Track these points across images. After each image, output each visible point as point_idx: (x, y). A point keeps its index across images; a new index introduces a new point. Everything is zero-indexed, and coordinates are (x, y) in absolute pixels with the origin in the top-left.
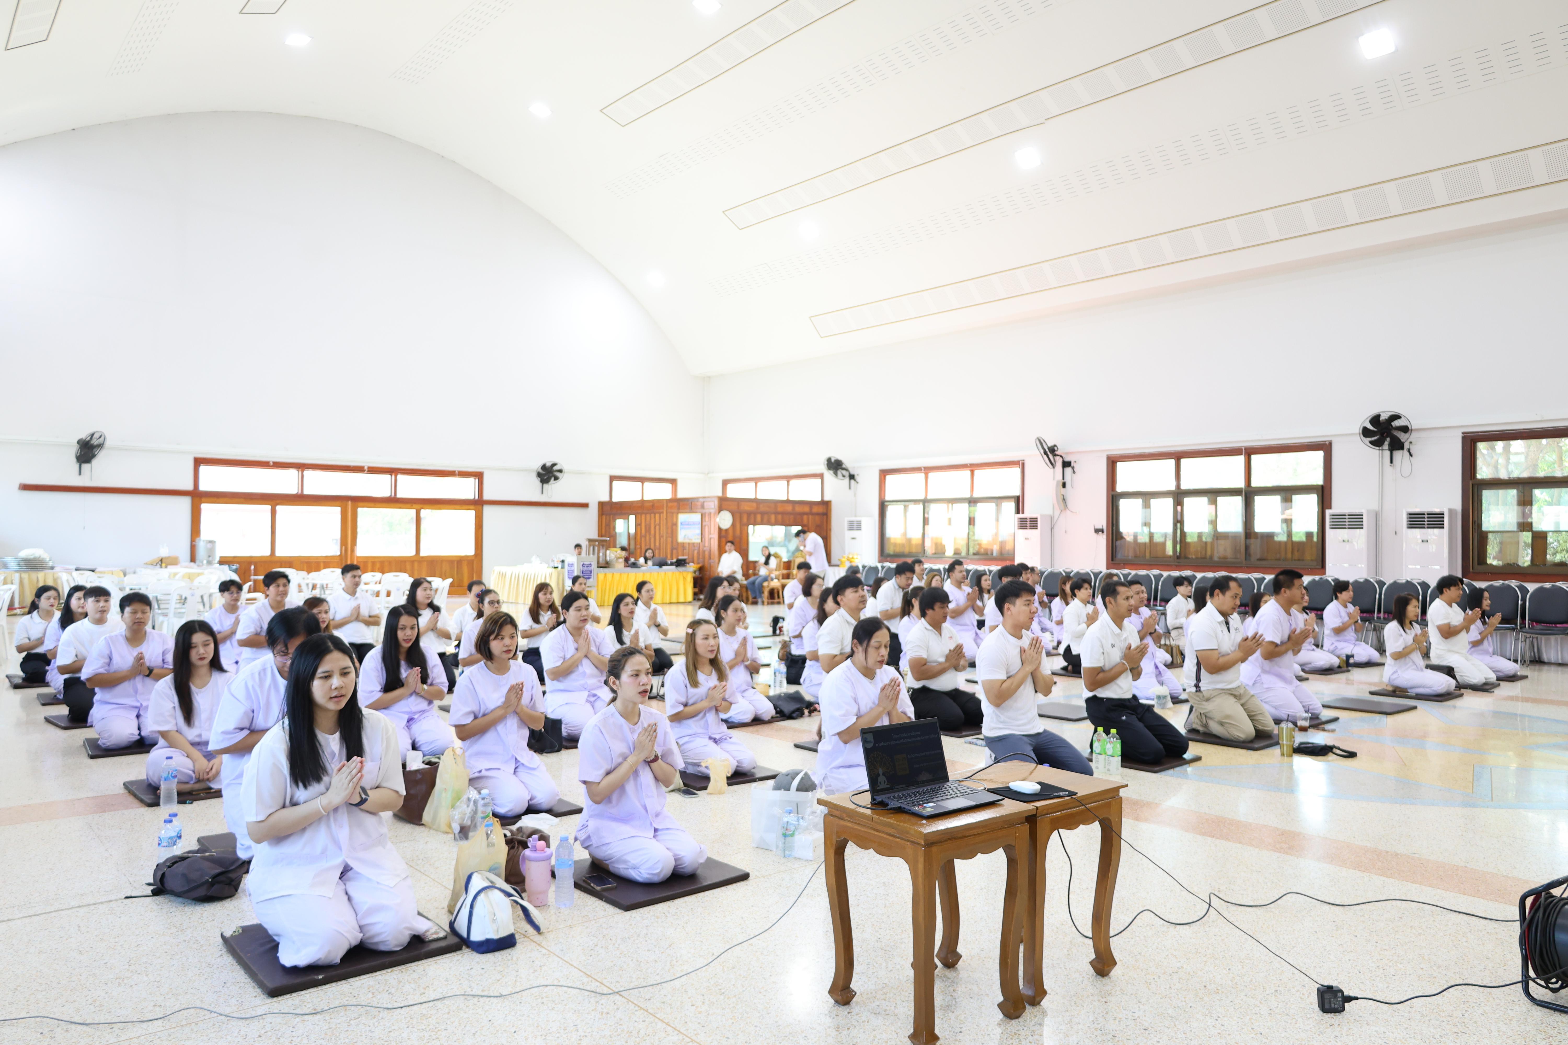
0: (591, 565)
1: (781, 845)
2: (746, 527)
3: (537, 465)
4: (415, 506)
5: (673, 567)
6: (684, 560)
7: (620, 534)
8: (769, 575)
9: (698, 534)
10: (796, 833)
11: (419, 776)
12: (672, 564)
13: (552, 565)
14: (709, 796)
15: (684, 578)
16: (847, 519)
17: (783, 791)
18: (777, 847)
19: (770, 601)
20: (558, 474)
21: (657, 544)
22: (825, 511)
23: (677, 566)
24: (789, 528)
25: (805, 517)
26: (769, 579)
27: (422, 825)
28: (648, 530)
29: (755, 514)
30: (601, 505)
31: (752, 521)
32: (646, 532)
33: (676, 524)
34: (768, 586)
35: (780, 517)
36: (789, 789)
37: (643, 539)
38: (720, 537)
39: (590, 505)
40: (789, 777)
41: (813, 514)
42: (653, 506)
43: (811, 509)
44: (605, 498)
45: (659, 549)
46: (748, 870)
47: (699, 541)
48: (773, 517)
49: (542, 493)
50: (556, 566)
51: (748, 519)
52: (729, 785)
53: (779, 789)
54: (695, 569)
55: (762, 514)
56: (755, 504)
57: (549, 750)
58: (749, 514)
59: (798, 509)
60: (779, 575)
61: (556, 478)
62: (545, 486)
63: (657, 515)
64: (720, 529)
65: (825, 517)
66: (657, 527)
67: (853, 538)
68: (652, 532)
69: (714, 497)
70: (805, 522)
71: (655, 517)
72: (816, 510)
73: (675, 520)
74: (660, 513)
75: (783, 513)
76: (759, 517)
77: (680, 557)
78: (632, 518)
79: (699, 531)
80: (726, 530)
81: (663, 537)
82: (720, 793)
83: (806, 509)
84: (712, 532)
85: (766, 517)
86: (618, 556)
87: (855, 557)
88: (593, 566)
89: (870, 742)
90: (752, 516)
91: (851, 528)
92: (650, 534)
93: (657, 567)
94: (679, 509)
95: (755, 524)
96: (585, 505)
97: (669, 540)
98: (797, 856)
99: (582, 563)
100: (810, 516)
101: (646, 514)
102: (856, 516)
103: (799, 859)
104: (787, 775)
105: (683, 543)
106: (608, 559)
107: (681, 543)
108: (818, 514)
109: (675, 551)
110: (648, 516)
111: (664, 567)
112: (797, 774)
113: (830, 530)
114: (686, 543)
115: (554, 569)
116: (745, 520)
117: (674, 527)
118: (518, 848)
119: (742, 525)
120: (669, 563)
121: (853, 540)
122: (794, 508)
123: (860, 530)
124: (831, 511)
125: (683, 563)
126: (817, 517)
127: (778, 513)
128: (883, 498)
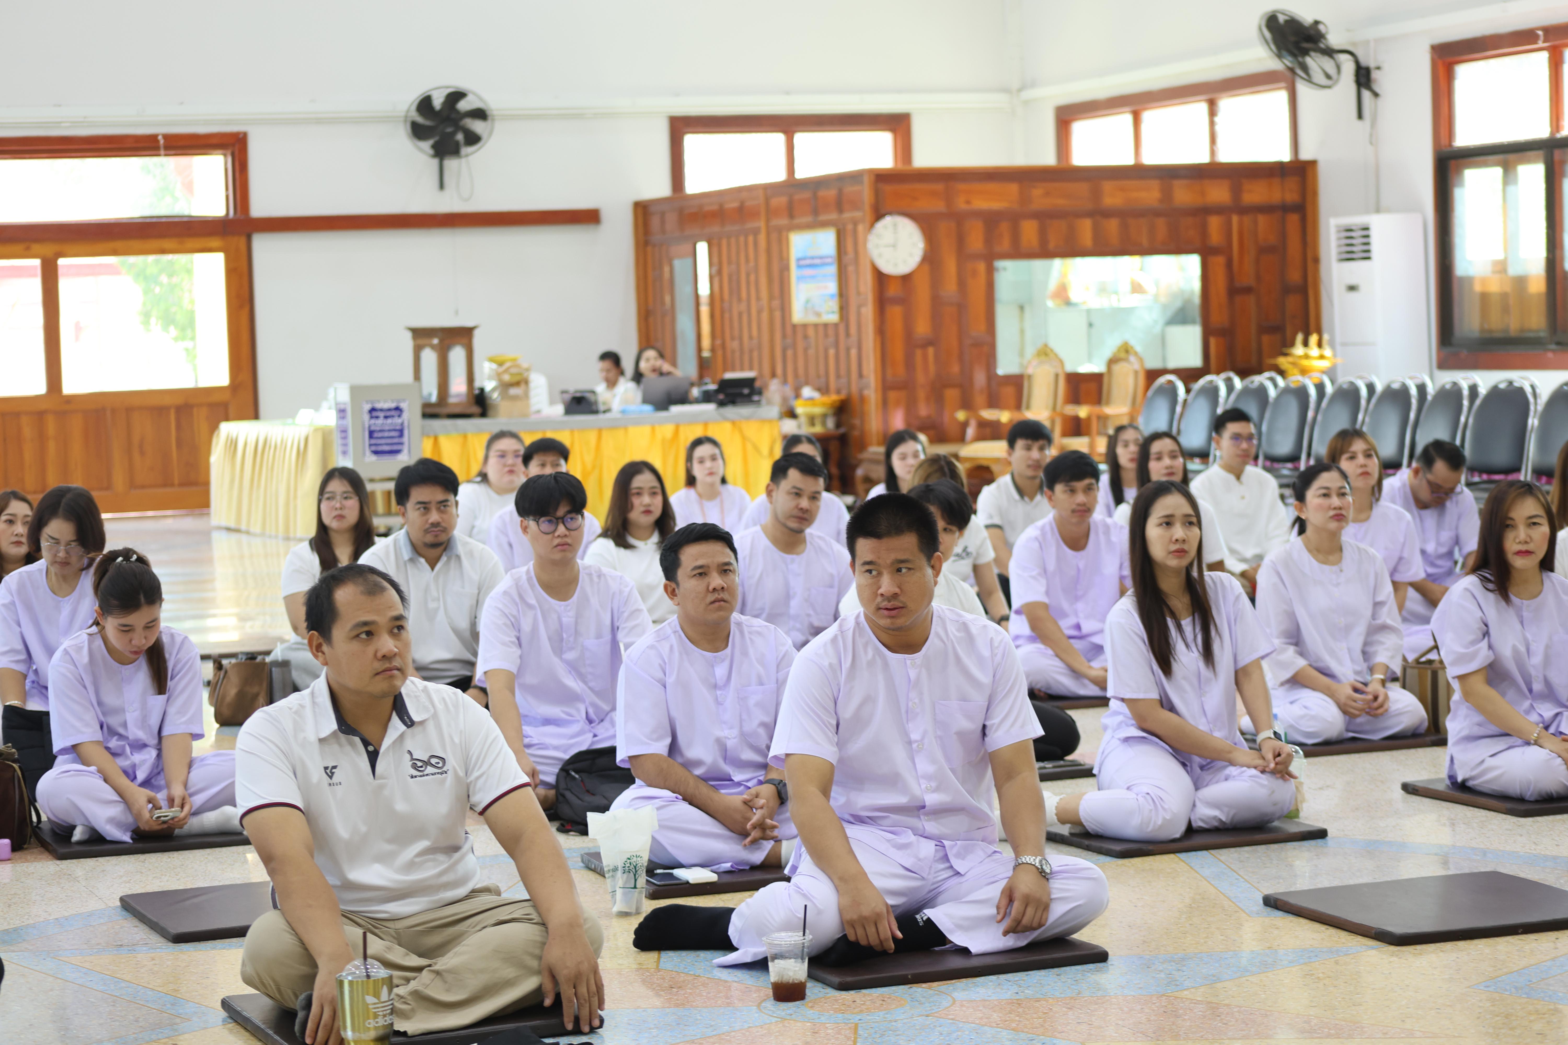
2: (982, 267)
3: (405, 102)
4: (36, 248)
5: (710, 408)
6: (749, 383)
9: (832, 296)
12: (707, 397)
15: (747, 442)
16: (1334, 222)
20: (477, 126)
22: (1295, 196)
23: (722, 404)
25: (1214, 222)
29: (1015, 219)
30: (643, 211)
31: (1009, 244)
32: (731, 292)
33: (786, 266)
35: (1113, 226)
37: (726, 314)
38: (882, 302)
39: (604, 216)
41: (1244, 210)
43: (1236, 192)
44: (660, 190)
47: (834, 318)
48: (1086, 228)
49: (442, 186)
51: (990, 237)
54: (818, 410)
55: (1046, 218)
56: (1013, 188)
58: (992, 221)
61: (473, 139)
62: (451, 164)
63: (751, 239)
64: (880, 278)
65: (1294, 217)
67: (1352, 288)
70: (1216, 237)
71: (748, 243)
72: (1256, 194)
73: (784, 254)
74: (756, 232)
75: (1124, 214)
76: (1029, 230)
78: (702, 251)
79: (832, 287)
80: (906, 279)
81: (764, 307)
88: (405, 415)
90: (1004, 227)
91: (1346, 254)
92: (741, 299)
95: (1018, 254)
96: (587, 217)
99: (368, 407)
100: (1235, 219)
101: (729, 233)
105: (805, 327)
107: (799, 327)
108: (1266, 207)
110: (734, 240)
114: (809, 324)
116: (976, 241)
117: (783, 274)
119: (965, 259)
120: (695, 392)
121: (1353, 295)
122: (1167, 194)
123: (1368, 258)
124: (1315, 193)
125: (746, 391)
126: (1262, 219)
127: (1107, 214)
128: (1444, 141)
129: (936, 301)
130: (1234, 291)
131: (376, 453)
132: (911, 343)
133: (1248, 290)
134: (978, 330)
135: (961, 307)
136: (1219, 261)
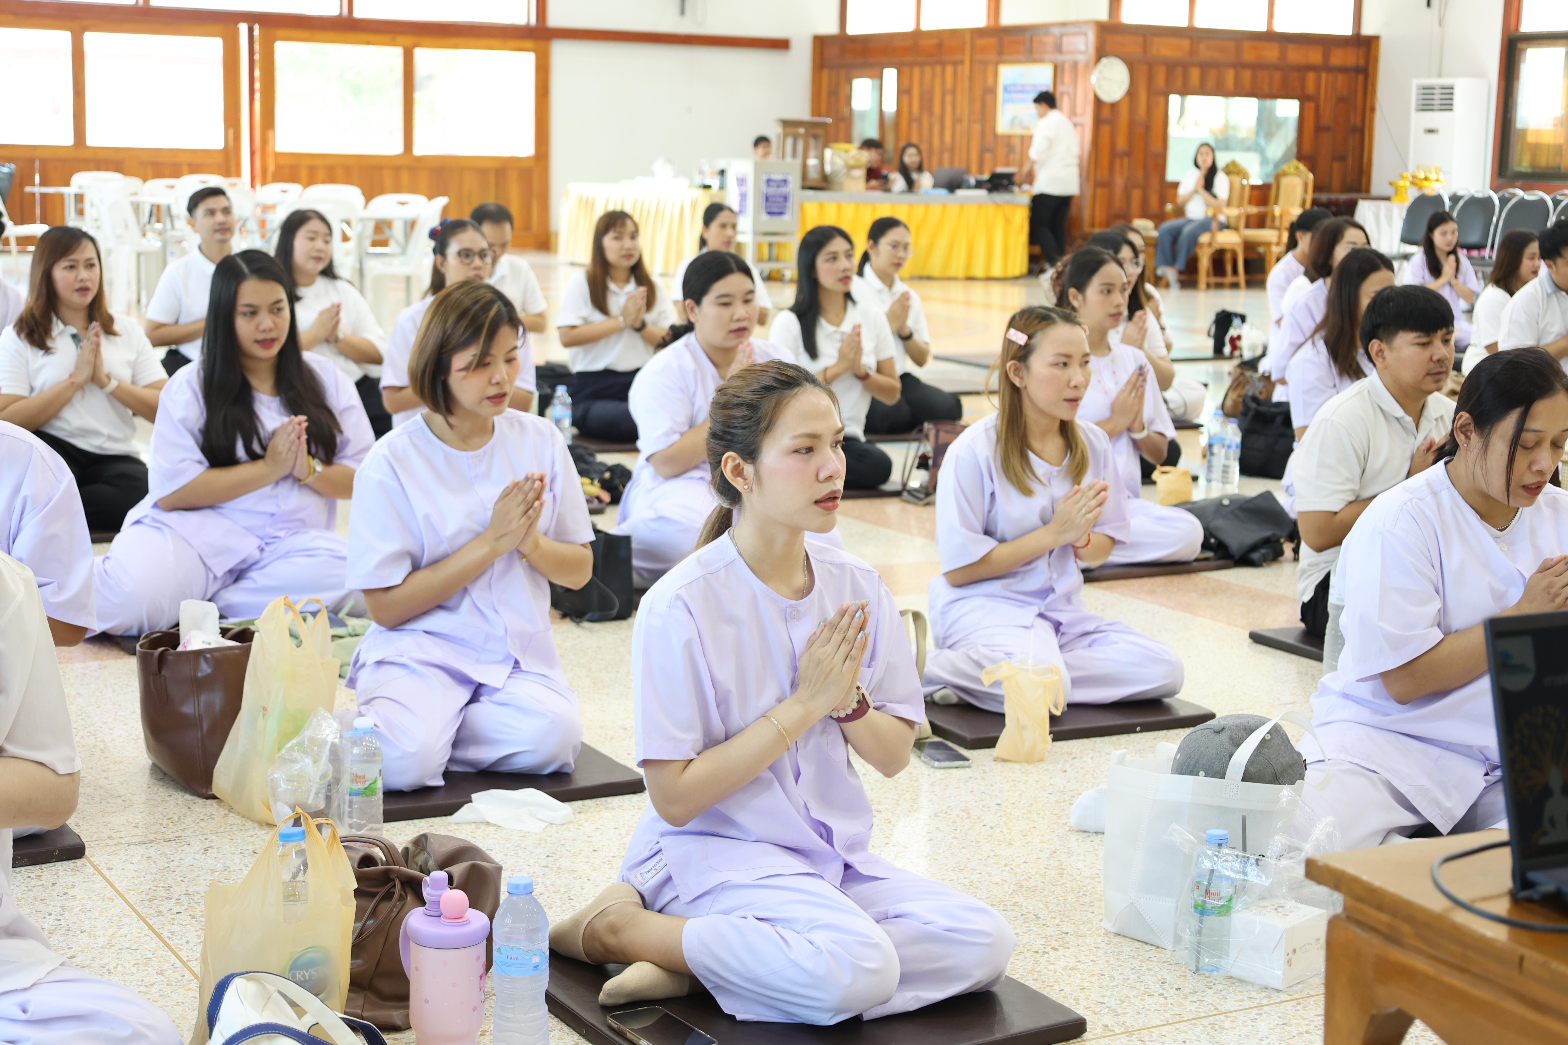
0: (785, 181)
1: (1188, 937)
2: (1162, 100)
4: (399, 39)
5: (982, 193)
6: (1009, 177)
7: (863, 114)
8: (1214, 217)
10: (1238, 905)
11: (205, 669)
12: (979, 185)
13: (699, 180)
14: (1000, 765)
15: (1008, 221)
16: (1417, 82)
17: (1201, 777)
18: (1178, 940)
19: (1214, 280)
21: (948, 138)
22: (1362, 62)
23: (990, 190)
24: (1268, 102)
25: (1311, 77)
26: (1214, 225)
27: (214, 797)
28: (927, 104)
29: (1185, 66)
30: (821, 43)
31: (1179, 83)
32: (922, 108)
33: (993, 91)
34: (1210, 245)
35: (1247, 75)
36: (1221, 774)
37: (915, 126)
38: (1098, 122)
39: (794, 44)
40: (1224, 737)
41: (1330, 70)
42: (940, 46)
43: (1326, 55)
44: (830, 28)
45: (952, 150)
46: (1081, 1011)
48: (1230, 76)
49: (682, 13)
50: (707, 183)
51: (1169, 77)
52: (1058, 736)
53: (1193, 772)
55: (1204, 67)
56: (1186, 43)
57: (597, 614)
58: (1171, 66)
59: (1295, 56)
60: (1238, 218)
63: (949, 69)
64: (1098, 102)
65: (1361, 77)
66: (949, 98)
67: (1431, 131)
68: (937, 109)
69: (1086, 23)
70: (1310, 88)
71: (943, 72)
72: (1338, 58)
73: (990, 81)
74: (955, 64)
75: (1256, 67)
76: (1195, 74)
77: (1001, 170)
78: (890, 75)
80: (1114, 106)
81: (960, 121)
82: (1031, 758)
83: (1315, 56)
84: (1079, 110)
85: (1213, 74)
86: (852, 162)
87: (1433, 176)
89: (1520, 668)
90: (1179, 71)
91: (1425, 106)
92: (931, 113)
93: (943, 192)
94: (1000, 52)
95: (1184, 92)
96: (781, 45)
97: (977, 127)
98: (1236, 972)
99: (764, 178)
100: (1324, 75)
101: (922, 65)
102: (1440, 75)
103: (1241, 981)
104: (1218, 732)
105: (1010, 137)
106: (828, 169)
107: (1003, 136)
108: (1343, 70)
109: (988, 156)
110: (928, 70)
111: (960, 193)
112: (1250, 730)
113: (1373, 109)
114: (1015, 136)
115: (701, 192)
116: (1160, 80)
117: (989, 97)
118: (402, 898)
119: (1151, 92)
120: (972, 181)
121: (1431, 136)
122: (1283, 54)
123: (1451, 110)
124: (1376, 60)
125: (1005, 182)
126: (1340, 77)
127: (1244, 66)
128: (1512, 27)
129: (1132, 123)
130: (1319, 129)
131: (770, 213)
132: (1113, 153)
133: (1327, 129)
134: (1156, 147)
135: (1148, 128)
136: (1311, 106)
